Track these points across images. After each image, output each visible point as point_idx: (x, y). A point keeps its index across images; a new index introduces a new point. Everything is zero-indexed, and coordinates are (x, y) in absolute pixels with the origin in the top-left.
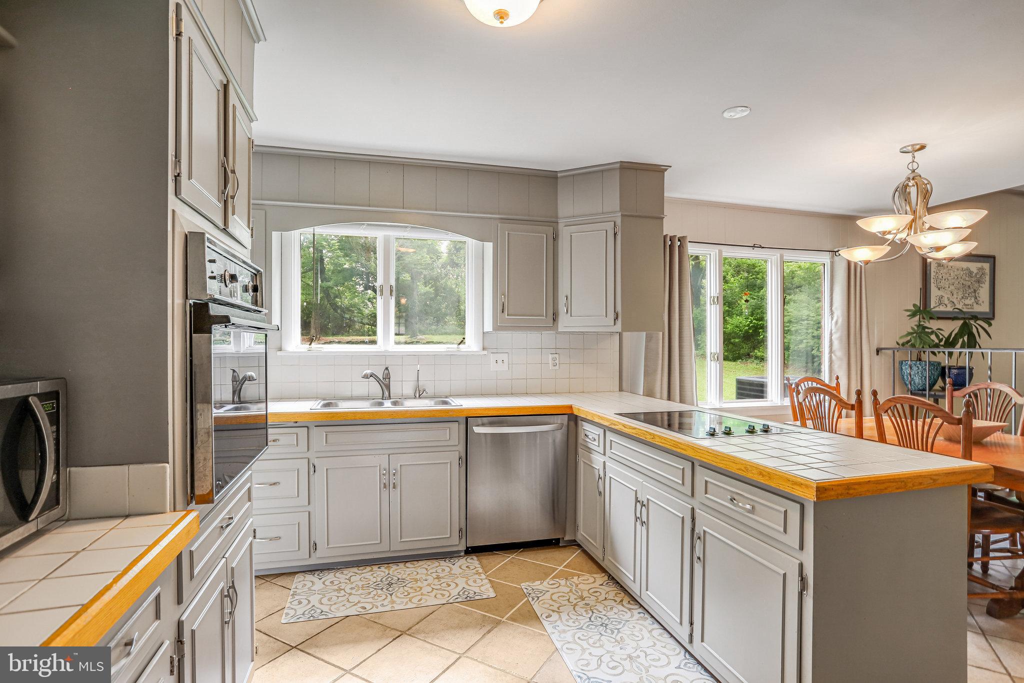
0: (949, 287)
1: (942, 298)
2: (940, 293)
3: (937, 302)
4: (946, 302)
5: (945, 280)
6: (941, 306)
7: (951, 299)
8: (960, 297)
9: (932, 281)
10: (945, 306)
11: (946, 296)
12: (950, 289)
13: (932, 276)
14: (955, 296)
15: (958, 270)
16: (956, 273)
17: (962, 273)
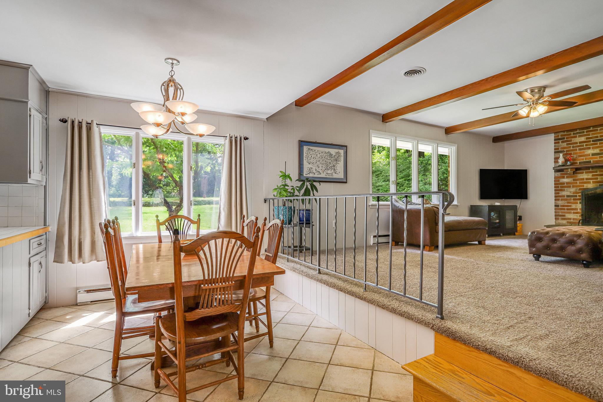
0: (316, 163)
1: (311, 169)
2: (310, 166)
3: (308, 171)
4: (314, 171)
5: (313, 158)
6: (311, 174)
7: (317, 170)
8: (324, 169)
9: (304, 158)
10: (313, 174)
11: (314, 168)
12: (317, 164)
13: (304, 156)
14: (320, 168)
15: (322, 152)
16: (321, 155)
17: (325, 154)
